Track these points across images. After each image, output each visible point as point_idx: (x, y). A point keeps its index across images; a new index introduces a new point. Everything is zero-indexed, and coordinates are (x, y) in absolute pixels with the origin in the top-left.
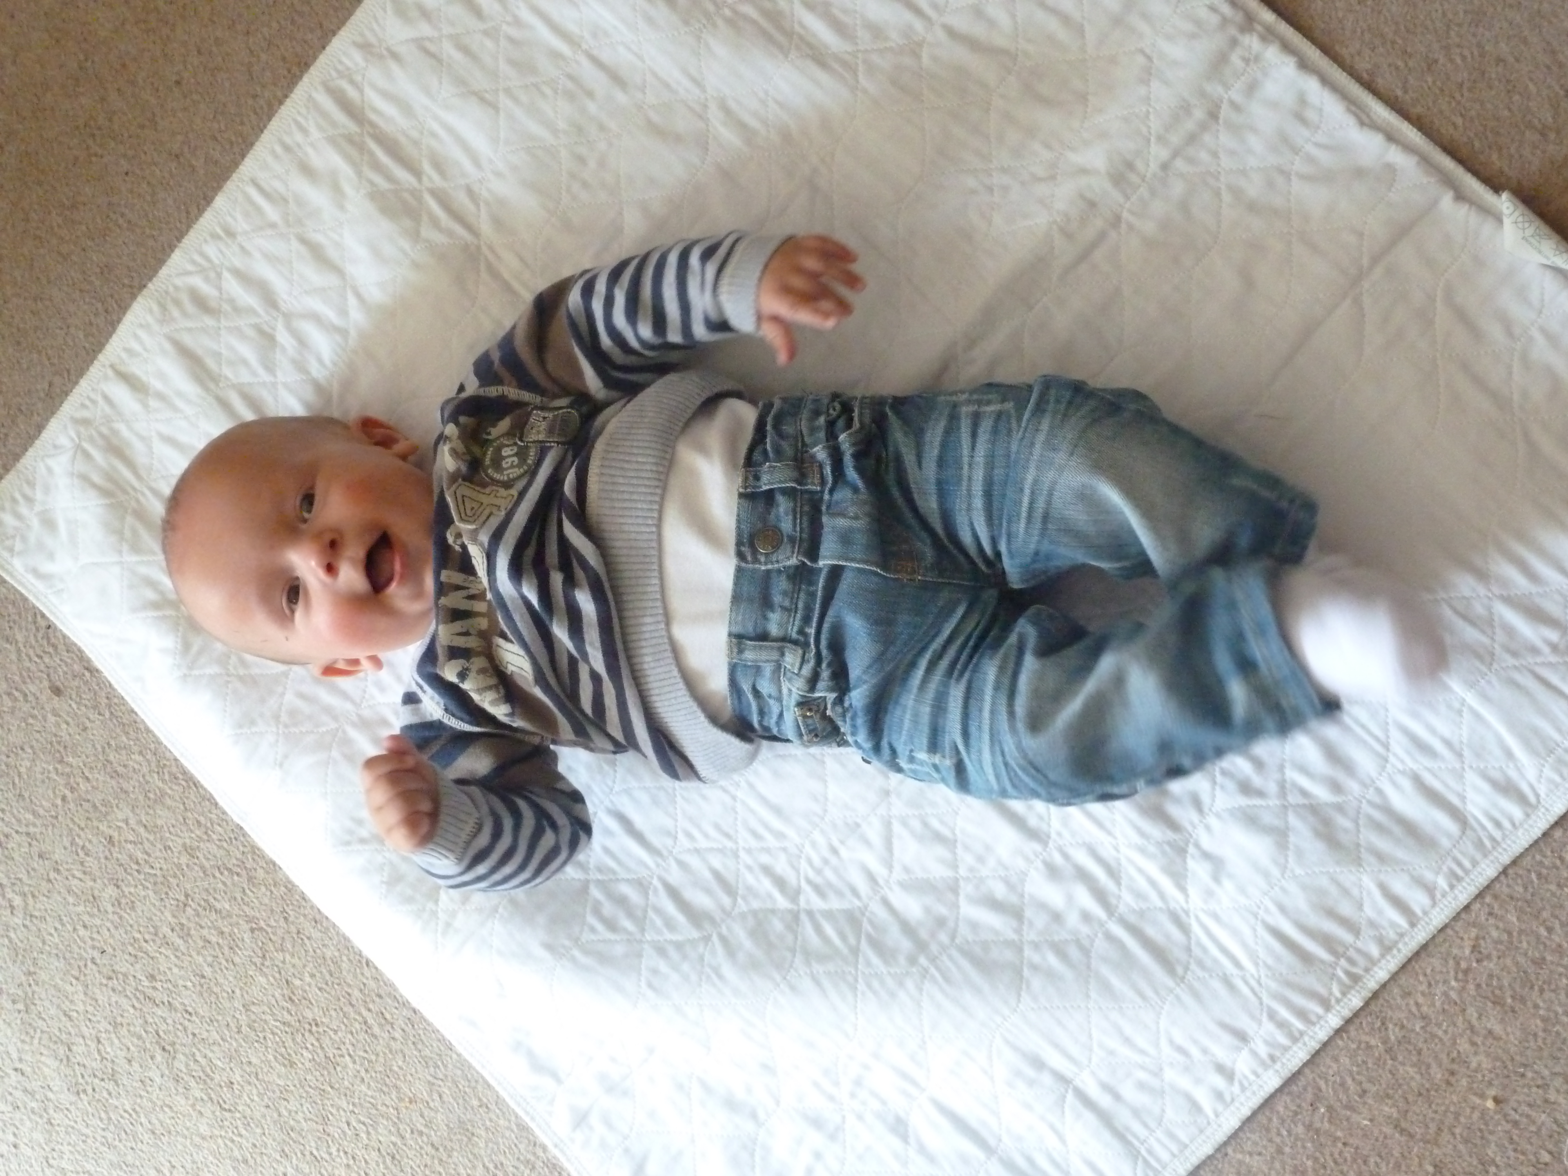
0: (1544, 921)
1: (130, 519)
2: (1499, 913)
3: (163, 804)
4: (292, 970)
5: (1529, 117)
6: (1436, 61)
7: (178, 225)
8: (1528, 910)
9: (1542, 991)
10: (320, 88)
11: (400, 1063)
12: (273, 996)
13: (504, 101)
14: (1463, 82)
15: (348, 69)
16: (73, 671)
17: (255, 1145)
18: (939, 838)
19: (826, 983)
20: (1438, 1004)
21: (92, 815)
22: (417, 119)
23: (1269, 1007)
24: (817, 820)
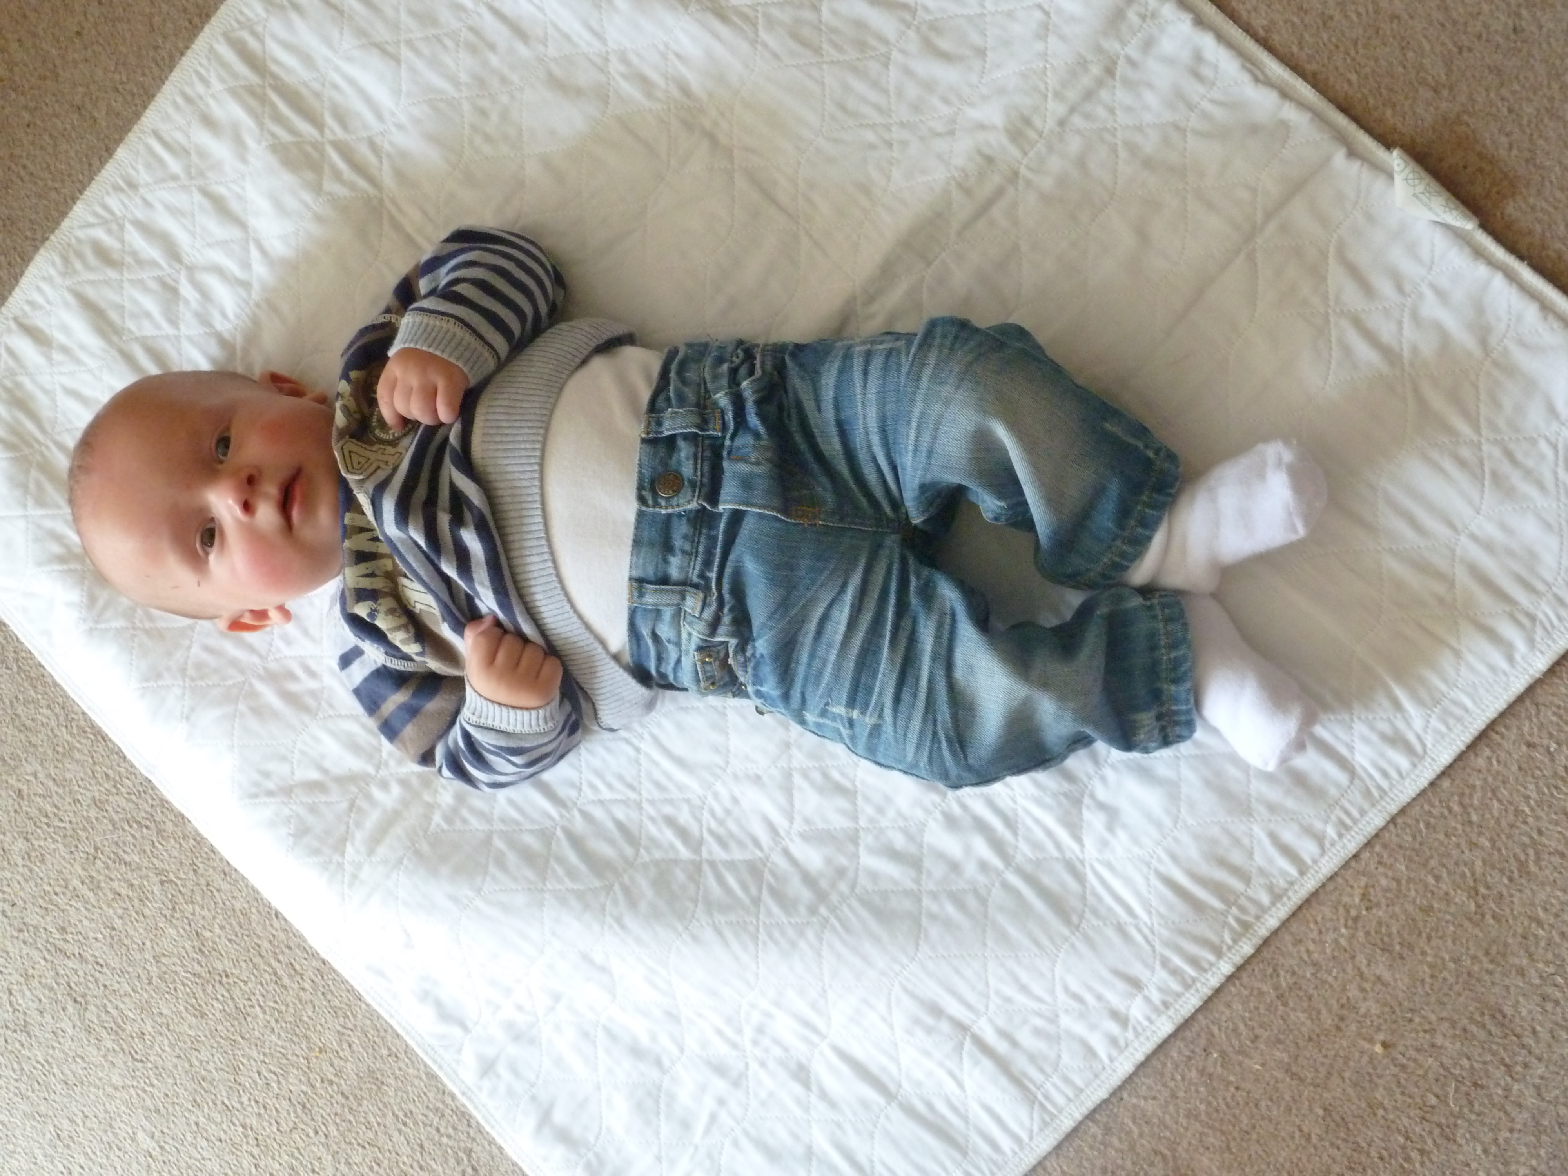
0: (1432, 870)
1: (34, 473)
2: (1388, 862)
3: (72, 758)
4: (202, 922)
5: (1422, 74)
6: (1331, 18)
7: (81, 177)
8: (1416, 858)
9: (1429, 938)
10: (221, 39)
11: (310, 1013)
12: (183, 948)
13: (406, 53)
14: (1358, 39)
15: (249, 20)
17: (167, 1095)
18: (840, 789)
19: (728, 933)
20: (1328, 951)
22: (318, 71)
23: (1162, 956)
24: (719, 772)
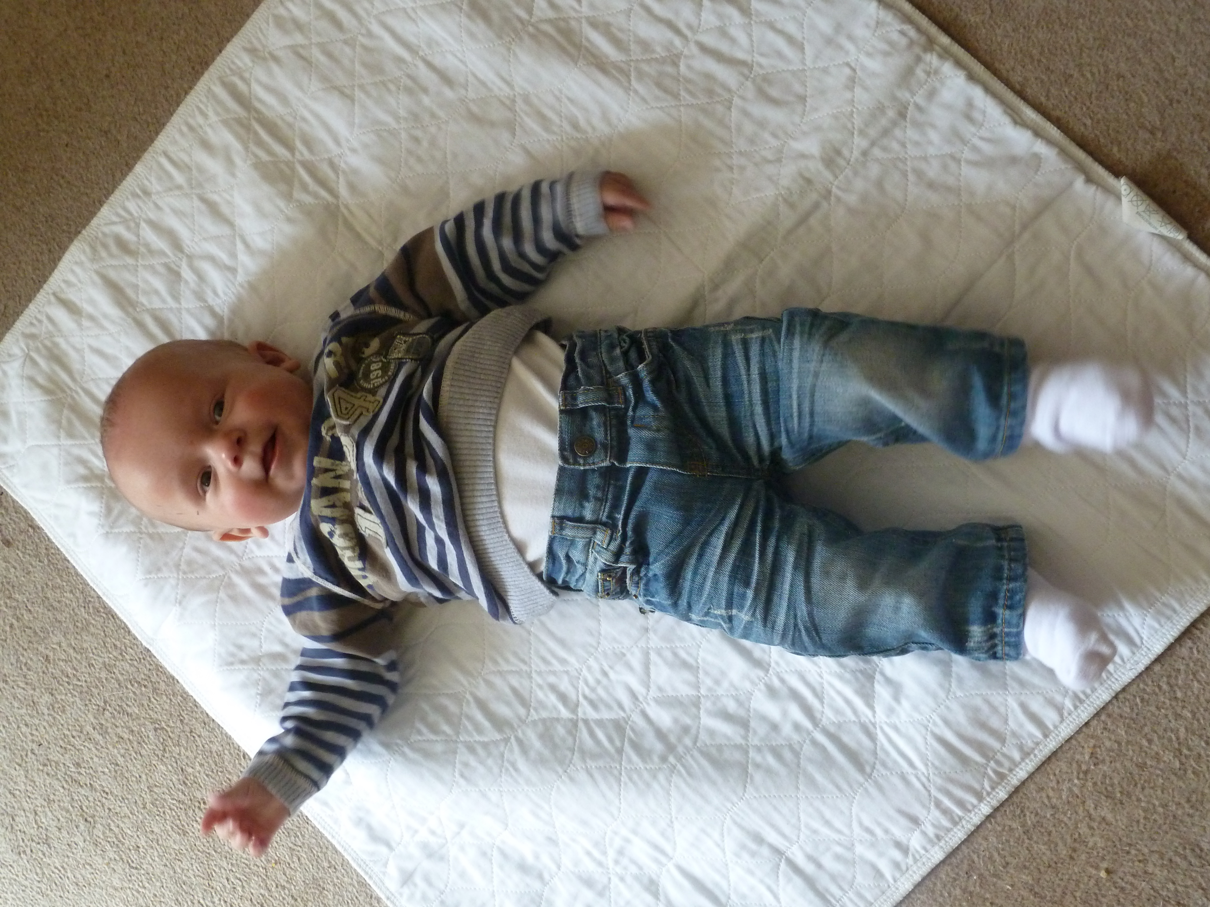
0: (1146, 734)
1: (66, 412)
2: (1112, 728)
3: (88, 631)
4: (186, 760)
5: (1142, 120)
6: (1071, 76)
7: (106, 185)
8: (1134, 726)
9: (1143, 789)
10: (218, 83)
12: (171, 780)
13: (358, 94)
14: (1092, 93)
15: (239, 68)
16: (19, 528)
17: (156, 895)
18: (685, 665)
19: (597, 776)
20: (1064, 797)
21: (34, 639)
22: (292, 107)
23: (935, 798)
24: (592, 650)
